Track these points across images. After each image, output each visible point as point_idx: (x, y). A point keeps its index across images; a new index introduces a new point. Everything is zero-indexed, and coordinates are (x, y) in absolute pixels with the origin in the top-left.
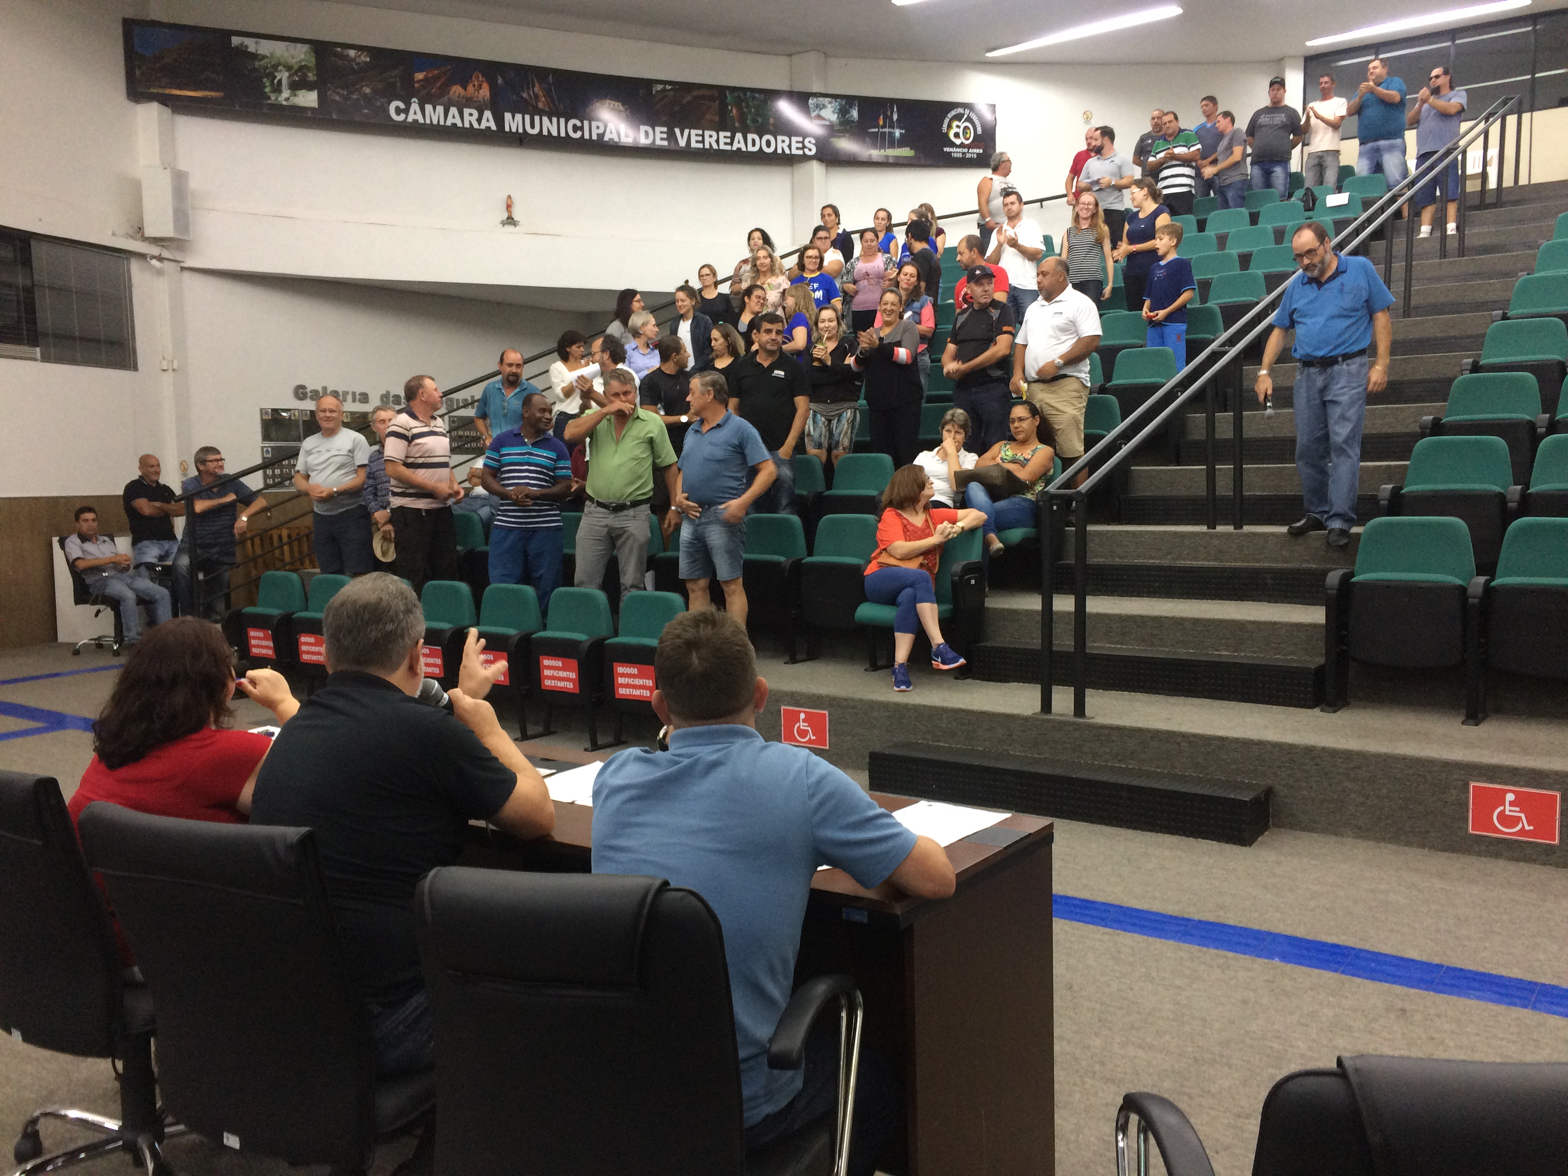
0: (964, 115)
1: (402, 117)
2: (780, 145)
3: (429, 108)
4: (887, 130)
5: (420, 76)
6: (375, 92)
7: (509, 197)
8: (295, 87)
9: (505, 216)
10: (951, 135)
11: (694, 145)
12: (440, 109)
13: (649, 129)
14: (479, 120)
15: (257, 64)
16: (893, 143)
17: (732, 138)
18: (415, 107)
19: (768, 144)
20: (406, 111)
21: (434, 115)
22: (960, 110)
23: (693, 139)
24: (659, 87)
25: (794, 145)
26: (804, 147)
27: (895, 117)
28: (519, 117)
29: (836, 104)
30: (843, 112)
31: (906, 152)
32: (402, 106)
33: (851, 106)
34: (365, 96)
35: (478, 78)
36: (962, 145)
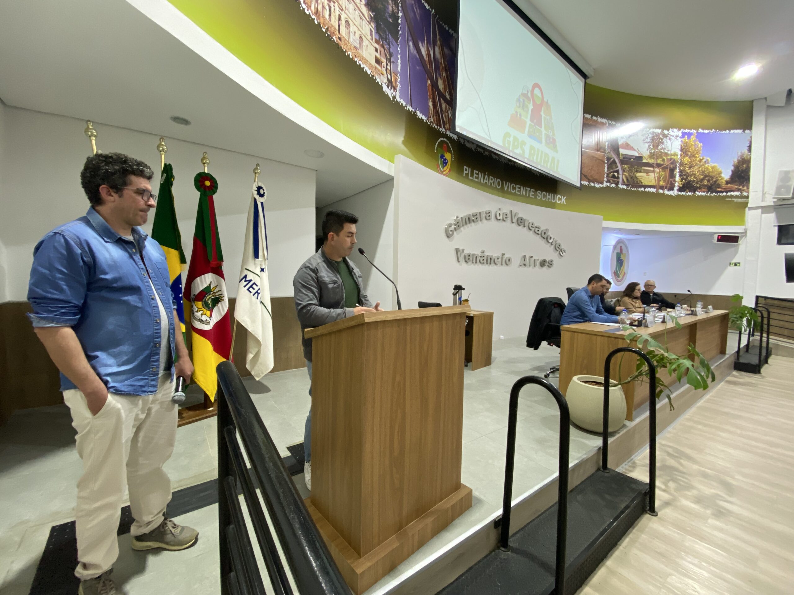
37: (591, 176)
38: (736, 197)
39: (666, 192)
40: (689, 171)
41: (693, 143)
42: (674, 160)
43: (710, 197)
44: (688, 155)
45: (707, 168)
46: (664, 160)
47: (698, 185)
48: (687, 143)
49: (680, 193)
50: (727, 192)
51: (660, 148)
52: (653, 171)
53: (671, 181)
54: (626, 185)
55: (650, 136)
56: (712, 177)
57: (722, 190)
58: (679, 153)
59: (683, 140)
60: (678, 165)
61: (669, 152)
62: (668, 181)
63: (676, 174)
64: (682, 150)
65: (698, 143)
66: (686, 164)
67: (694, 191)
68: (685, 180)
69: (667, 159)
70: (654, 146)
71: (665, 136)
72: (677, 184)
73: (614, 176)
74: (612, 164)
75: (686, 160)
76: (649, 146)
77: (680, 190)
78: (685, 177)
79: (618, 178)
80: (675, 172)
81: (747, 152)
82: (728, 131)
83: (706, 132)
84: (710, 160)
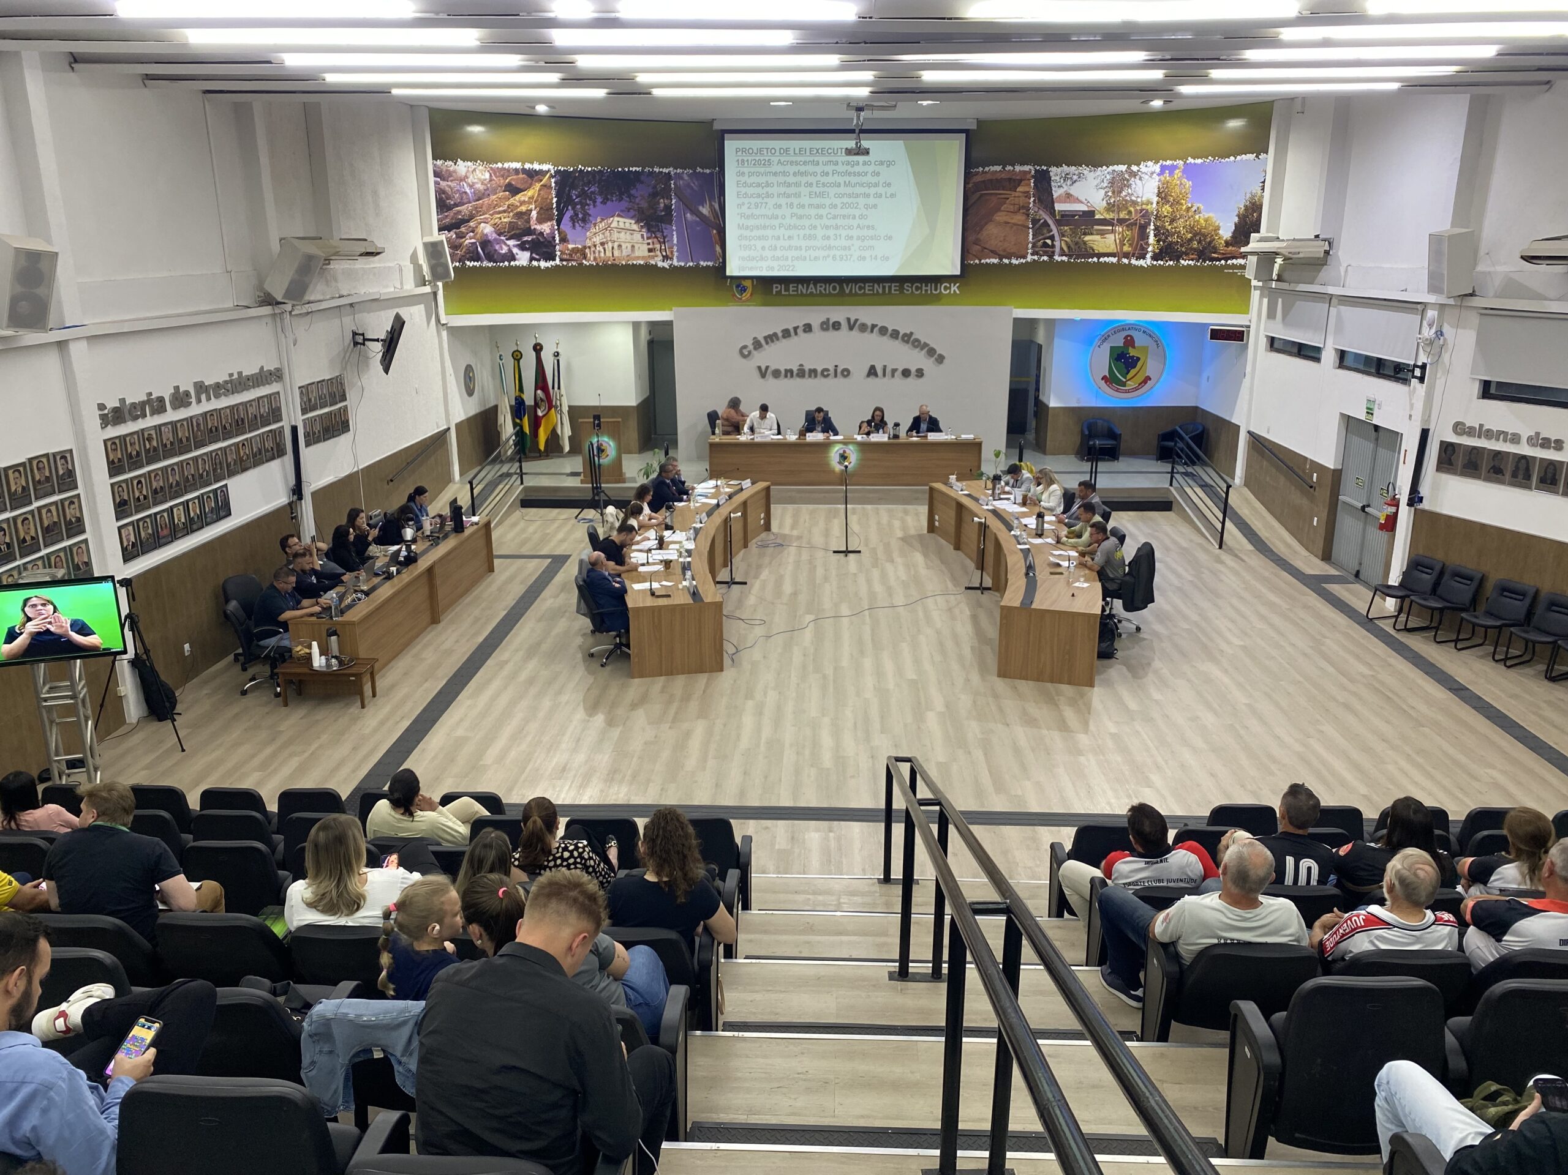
37: (1004, 250)
38: (1240, 267)
39: (1134, 262)
40: (1169, 228)
41: (1178, 182)
42: (1147, 211)
43: (1202, 268)
44: (1169, 202)
45: (1198, 221)
46: (1130, 212)
47: (1183, 249)
48: (1168, 182)
49: (1155, 263)
50: (1226, 260)
51: (1124, 193)
52: (1113, 231)
53: (1141, 245)
54: (1066, 256)
55: (1108, 177)
56: (1205, 236)
57: (1220, 256)
58: (1155, 199)
59: (1162, 178)
60: (1152, 219)
61: (1139, 200)
62: (1137, 245)
63: (1149, 233)
64: (1159, 194)
65: (1185, 181)
66: (1165, 217)
67: (1177, 259)
68: (1164, 242)
69: (1136, 211)
70: (1113, 192)
71: (1134, 175)
72: (1150, 249)
73: (1045, 245)
74: (1041, 228)
75: (1166, 209)
76: (1106, 192)
77: (1155, 258)
78: (1163, 237)
79: (1053, 246)
80: (1148, 231)
81: (1260, 192)
82: (1232, 158)
83: (1199, 161)
84: (1202, 207)
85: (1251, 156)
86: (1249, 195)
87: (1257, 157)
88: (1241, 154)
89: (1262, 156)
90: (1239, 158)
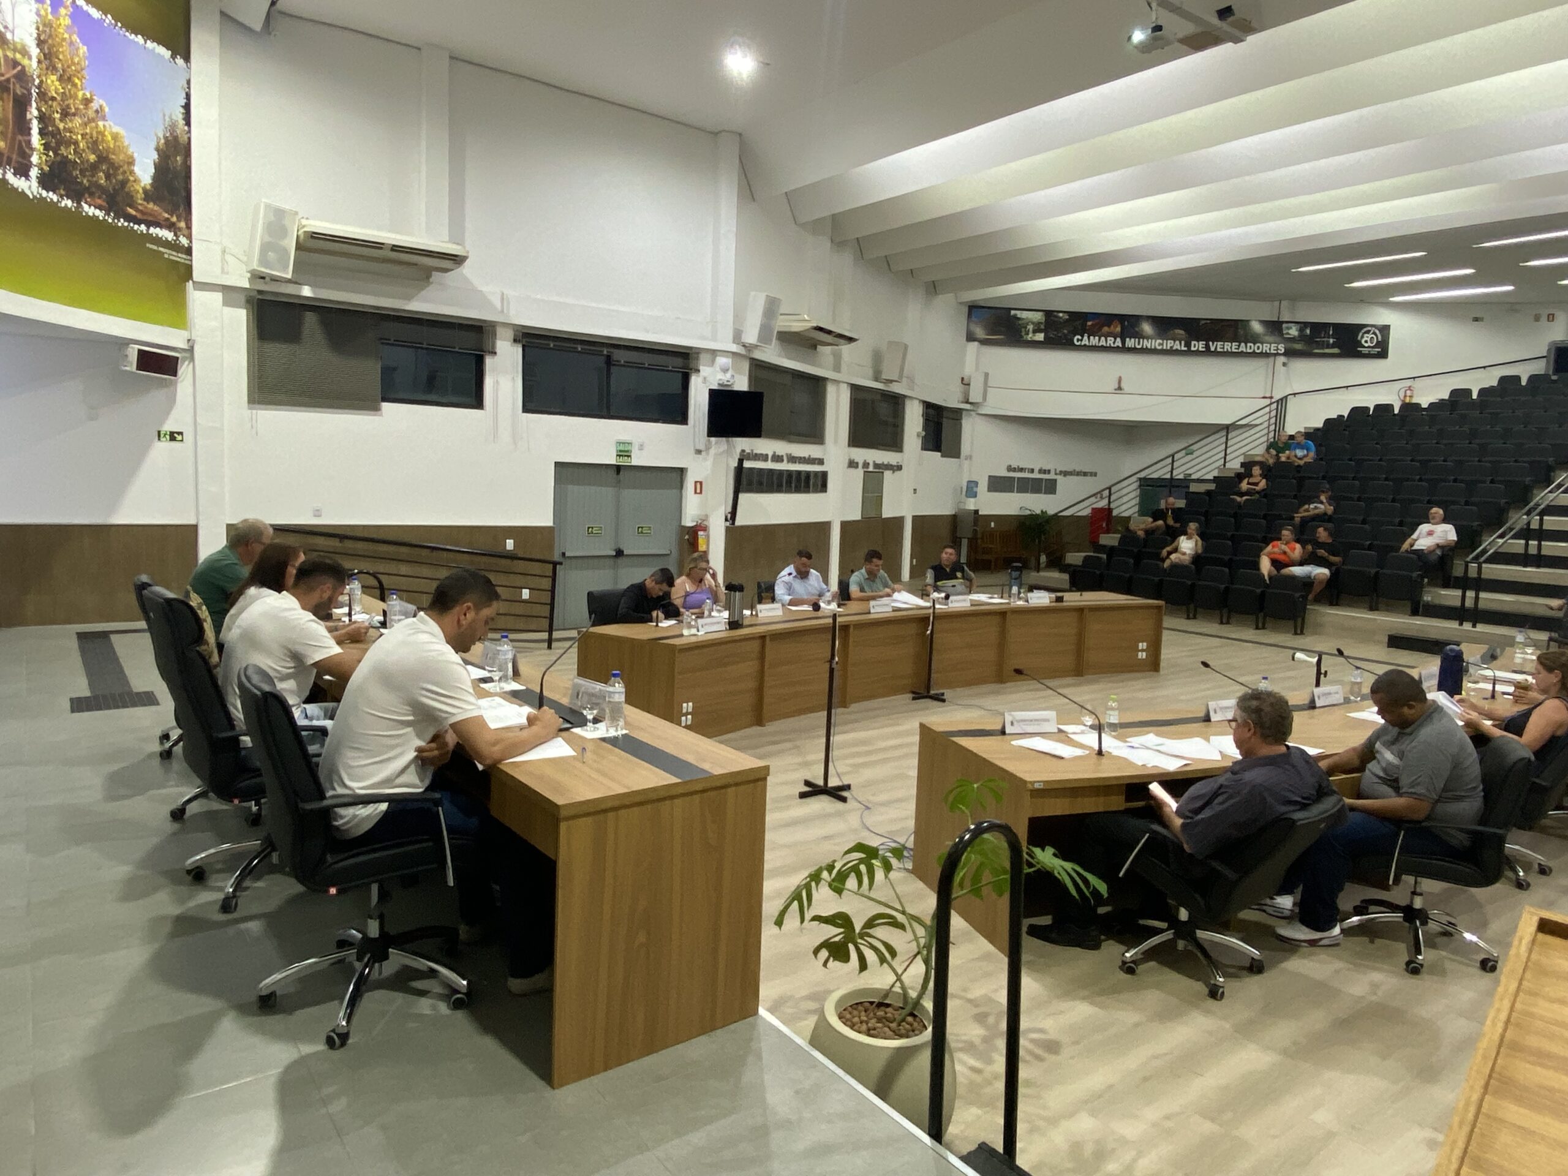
0: (1370, 331)
1: (1079, 343)
2: (1265, 348)
3: (1092, 338)
4: (1325, 339)
5: (1089, 323)
6: (1069, 332)
7: (1120, 377)
8: (1035, 332)
9: (1117, 386)
10: (1363, 342)
11: (1219, 350)
12: (1097, 338)
13: (1196, 343)
14: (1114, 343)
15: (1020, 322)
16: (1328, 346)
17: (1239, 346)
18: (1086, 338)
19: (1258, 348)
20: (1081, 340)
21: (1094, 341)
22: (1369, 328)
23: (1218, 347)
24: (1203, 322)
25: (1272, 348)
26: (1278, 349)
27: (1331, 332)
28: (1133, 340)
29: (1298, 326)
30: (1301, 330)
31: (1336, 351)
32: (1080, 337)
33: (1306, 328)
34: (1065, 335)
35: (1116, 322)
36: (1369, 347)
38: (166, 244)
39: (10, 177)
40: (61, 126)
41: (66, 36)
42: (23, 67)
43: (117, 230)
44: (54, 69)
45: (103, 135)
47: (85, 182)
48: (50, 25)
49: (44, 193)
50: (149, 224)
53: (20, 142)
56: (115, 168)
57: (139, 216)
58: (35, 51)
59: (41, 8)
60: (34, 92)
61: (9, 36)
62: (13, 139)
63: (31, 120)
64: (40, 43)
65: (75, 38)
66: (53, 99)
67: (78, 199)
68: (56, 154)
72: (35, 159)
75: (52, 82)
77: (45, 181)
78: (53, 145)
80: (29, 116)
81: (182, 122)
82: (140, 39)
83: (95, 13)
84: (107, 109)
85: (167, 54)
86: (167, 119)
87: (173, 57)
88: (155, 40)
89: (180, 61)
90: (150, 45)
